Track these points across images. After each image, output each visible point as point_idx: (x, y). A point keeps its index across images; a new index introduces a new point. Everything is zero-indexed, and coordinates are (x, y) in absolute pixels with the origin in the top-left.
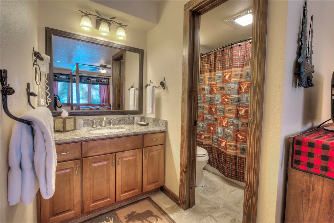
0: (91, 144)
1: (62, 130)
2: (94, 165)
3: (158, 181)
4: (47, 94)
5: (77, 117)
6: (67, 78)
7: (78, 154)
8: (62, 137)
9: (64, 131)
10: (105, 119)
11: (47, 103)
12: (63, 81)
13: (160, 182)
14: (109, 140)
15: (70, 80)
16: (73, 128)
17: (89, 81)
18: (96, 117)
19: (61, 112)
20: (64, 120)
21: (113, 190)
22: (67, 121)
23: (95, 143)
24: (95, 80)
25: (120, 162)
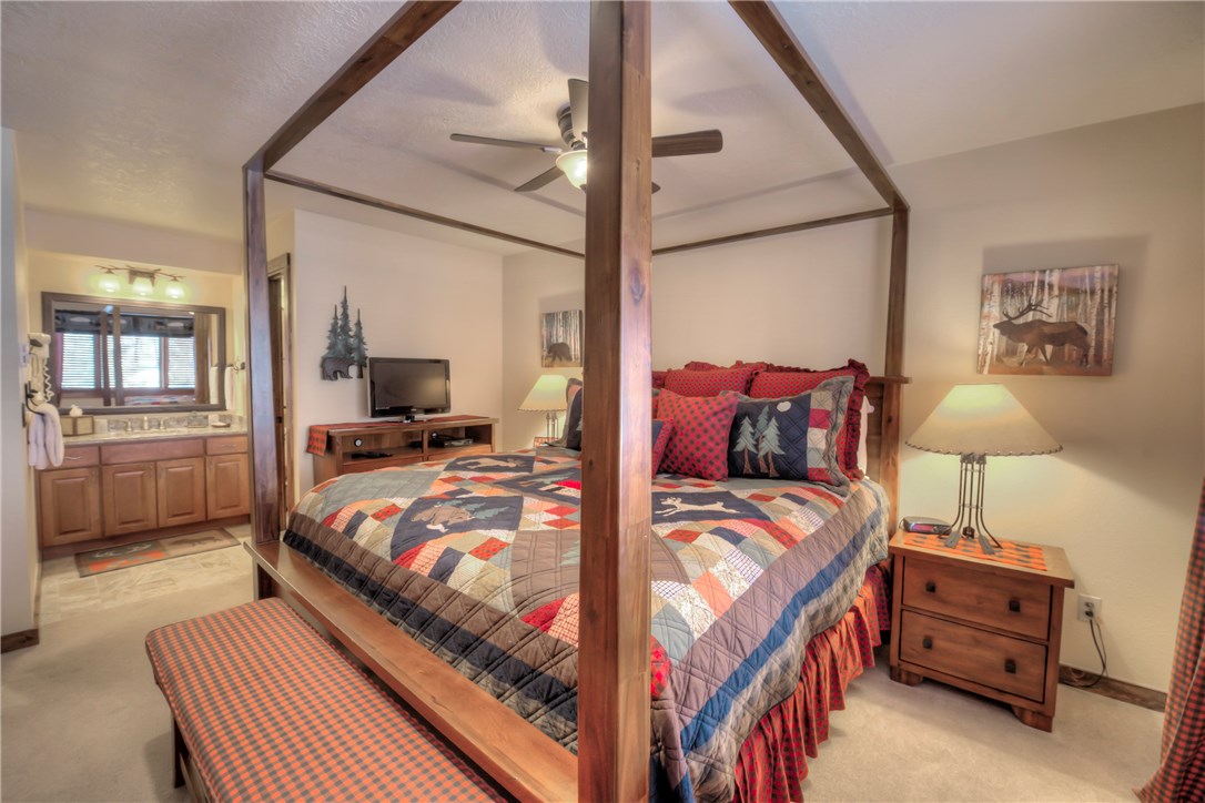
0: (114, 449)
1: (71, 433)
2: (120, 475)
3: (236, 506)
4: (46, 386)
5: (95, 417)
6: (91, 323)
7: (94, 461)
8: (72, 440)
9: (75, 434)
10: (146, 418)
11: (46, 397)
12: (79, 329)
13: (241, 508)
14: (145, 445)
15: (99, 328)
16: (90, 431)
17: (163, 327)
18: (134, 416)
19: (69, 410)
20: (75, 420)
21: (152, 511)
22: (79, 422)
23: (123, 447)
24: (180, 325)
25: (164, 475)
